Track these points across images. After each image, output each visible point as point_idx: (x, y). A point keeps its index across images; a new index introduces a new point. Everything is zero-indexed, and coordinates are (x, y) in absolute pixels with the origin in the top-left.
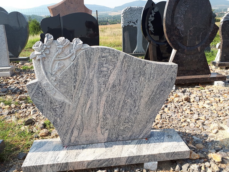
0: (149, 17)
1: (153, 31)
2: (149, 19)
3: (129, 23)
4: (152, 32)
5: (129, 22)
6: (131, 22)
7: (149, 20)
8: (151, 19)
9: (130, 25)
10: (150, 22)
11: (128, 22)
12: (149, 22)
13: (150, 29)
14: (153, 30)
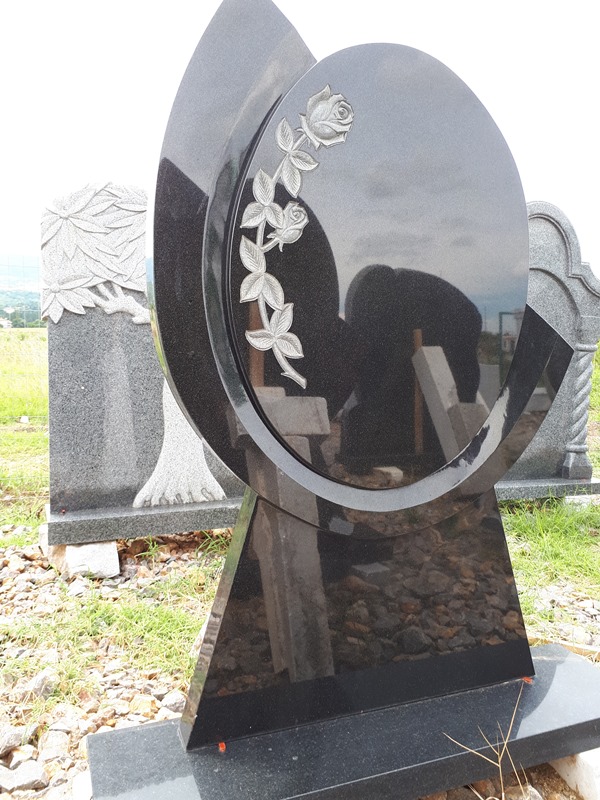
0: (249, 198)
1: (292, 362)
2: (248, 222)
3: (99, 293)
4: (290, 372)
5: (102, 289)
6: (118, 290)
7: (251, 234)
8: (269, 229)
9: (110, 306)
10: (252, 256)
11: (94, 288)
12: (247, 261)
13: (258, 341)
14: (296, 352)
